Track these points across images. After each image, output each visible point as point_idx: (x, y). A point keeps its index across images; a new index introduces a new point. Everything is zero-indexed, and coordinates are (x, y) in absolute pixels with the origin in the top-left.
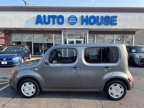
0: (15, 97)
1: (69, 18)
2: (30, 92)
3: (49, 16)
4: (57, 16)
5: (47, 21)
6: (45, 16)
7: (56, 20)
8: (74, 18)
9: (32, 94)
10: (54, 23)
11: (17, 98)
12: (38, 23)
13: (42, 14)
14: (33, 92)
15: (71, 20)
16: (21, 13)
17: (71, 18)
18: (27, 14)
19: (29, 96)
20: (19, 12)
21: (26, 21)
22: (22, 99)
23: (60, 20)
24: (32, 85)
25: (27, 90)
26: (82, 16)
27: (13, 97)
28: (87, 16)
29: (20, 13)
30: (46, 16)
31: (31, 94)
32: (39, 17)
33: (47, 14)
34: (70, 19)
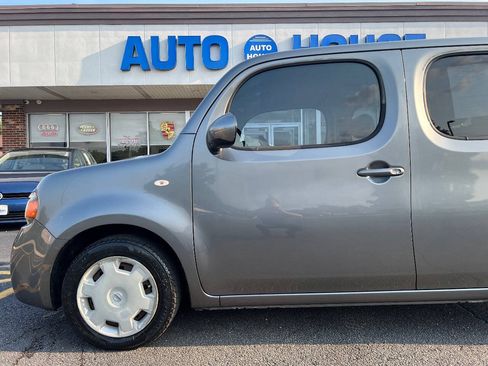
0: (41, 348)
1: (248, 44)
2: (125, 315)
3: (171, 39)
4: (202, 40)
5: (163, 57)
6: (155, 40)
7: (197, 53)
8: (266, 44)
9: (138, 327)
10: (190, 67)
11: (52, 350)
12: (131, 65)
13: (145, 33)
14: (141, 316)
15: (253, 52)
16: (64, 33)
17: (255, 44)
18: (90, 32)
19: (123, 334)
20: (56, 27)
21: (85, 60)
22: (79, 355)
23: (215, 55)
24: (140, 273)
25: (109, 304)
26: (297, 39)
27: (27, 345)
28: (314, 38)
29: (60, 32)
30: (160, 40)
31: (132, 328)
32: (133, 44)
33: (164, 32)
34: (252, 48)
